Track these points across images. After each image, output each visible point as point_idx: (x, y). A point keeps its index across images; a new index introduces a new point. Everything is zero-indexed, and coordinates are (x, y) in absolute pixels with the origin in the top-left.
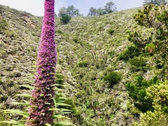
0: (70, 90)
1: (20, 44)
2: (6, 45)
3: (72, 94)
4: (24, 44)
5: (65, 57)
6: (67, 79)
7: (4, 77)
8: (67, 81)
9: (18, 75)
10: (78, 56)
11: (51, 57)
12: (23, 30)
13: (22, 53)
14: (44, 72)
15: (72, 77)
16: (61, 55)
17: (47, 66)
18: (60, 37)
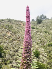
0: (43, 59)
1: (18, 35)
2: (12, 36)
3: (45, 62)
4: (20, 35)
5: (40, 41)
6: (41, 53)
7: (11, 52)
8: (42, 54)
9: (17, 51)
10: (47, 40)
11: (29, 43)
12: (19, 29)
13: (19, 40)
14: (26, 50)
15: (44, 52)
16: (38, 40)
17: (27, 47)
18: (37, 30)
